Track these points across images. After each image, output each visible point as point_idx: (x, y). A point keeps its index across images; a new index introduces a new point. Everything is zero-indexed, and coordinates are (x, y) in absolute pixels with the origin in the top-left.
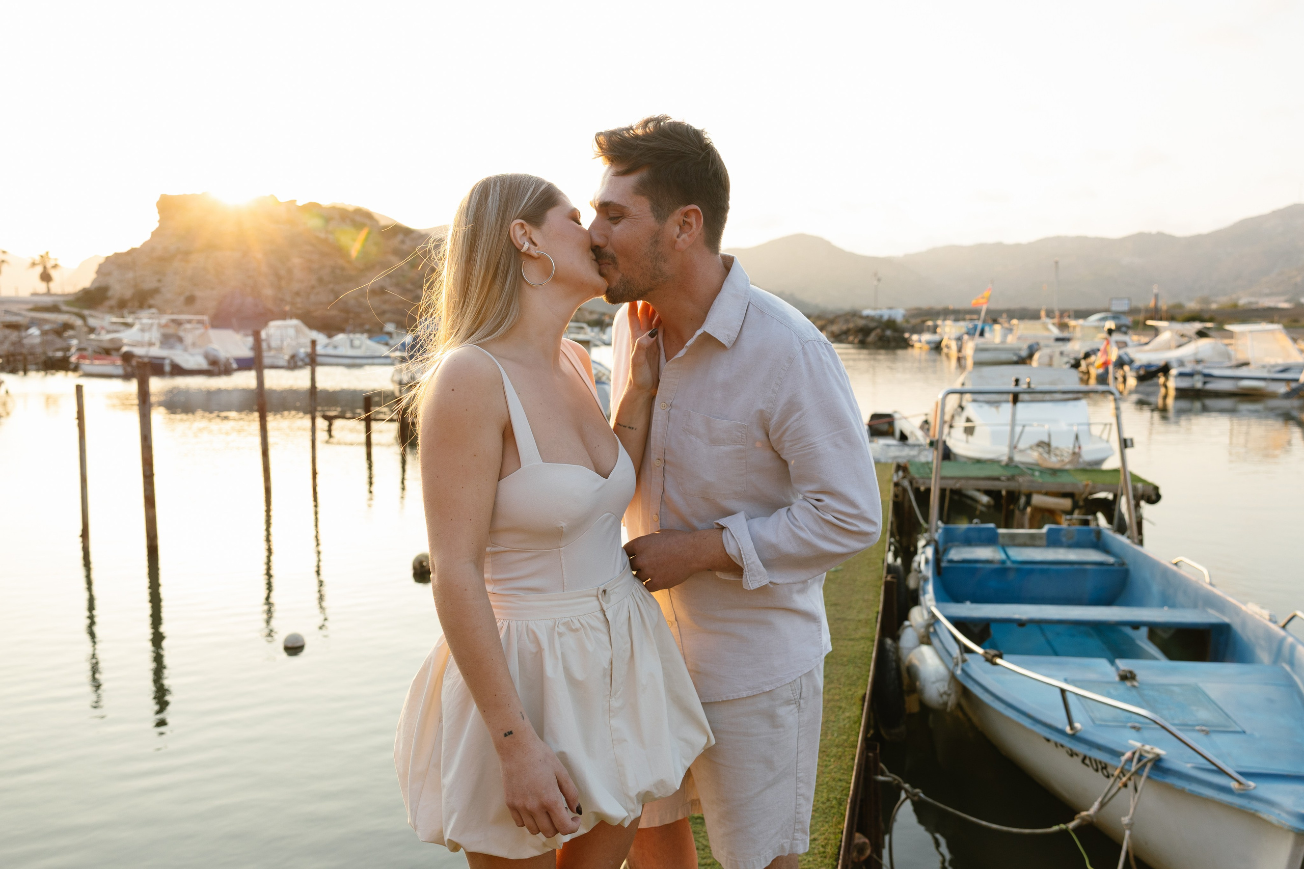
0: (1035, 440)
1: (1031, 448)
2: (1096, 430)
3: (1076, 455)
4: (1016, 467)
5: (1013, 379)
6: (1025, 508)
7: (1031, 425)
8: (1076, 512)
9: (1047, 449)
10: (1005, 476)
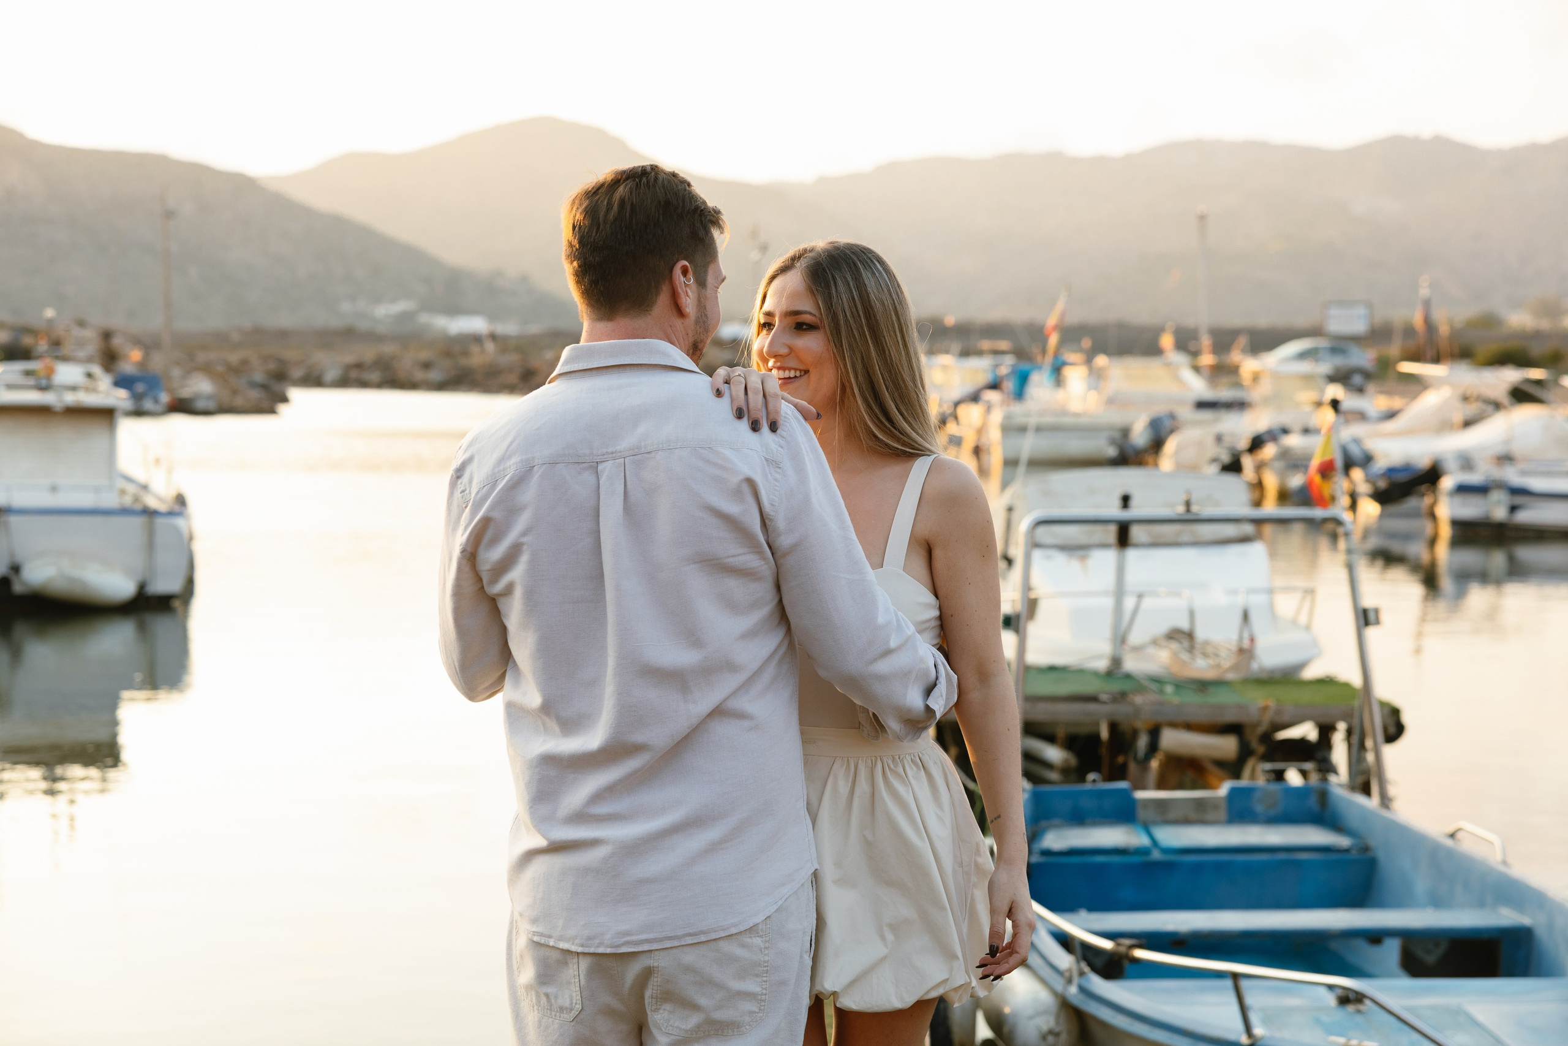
0: (1163, 628)
1: (1155, 642)
2: (1285, 604)
4: (1128, 676)
5: (1119, 494)
6: (1147, 759)
7: (1155, 595)
9: (1186, 644)
10: (1106, 693)
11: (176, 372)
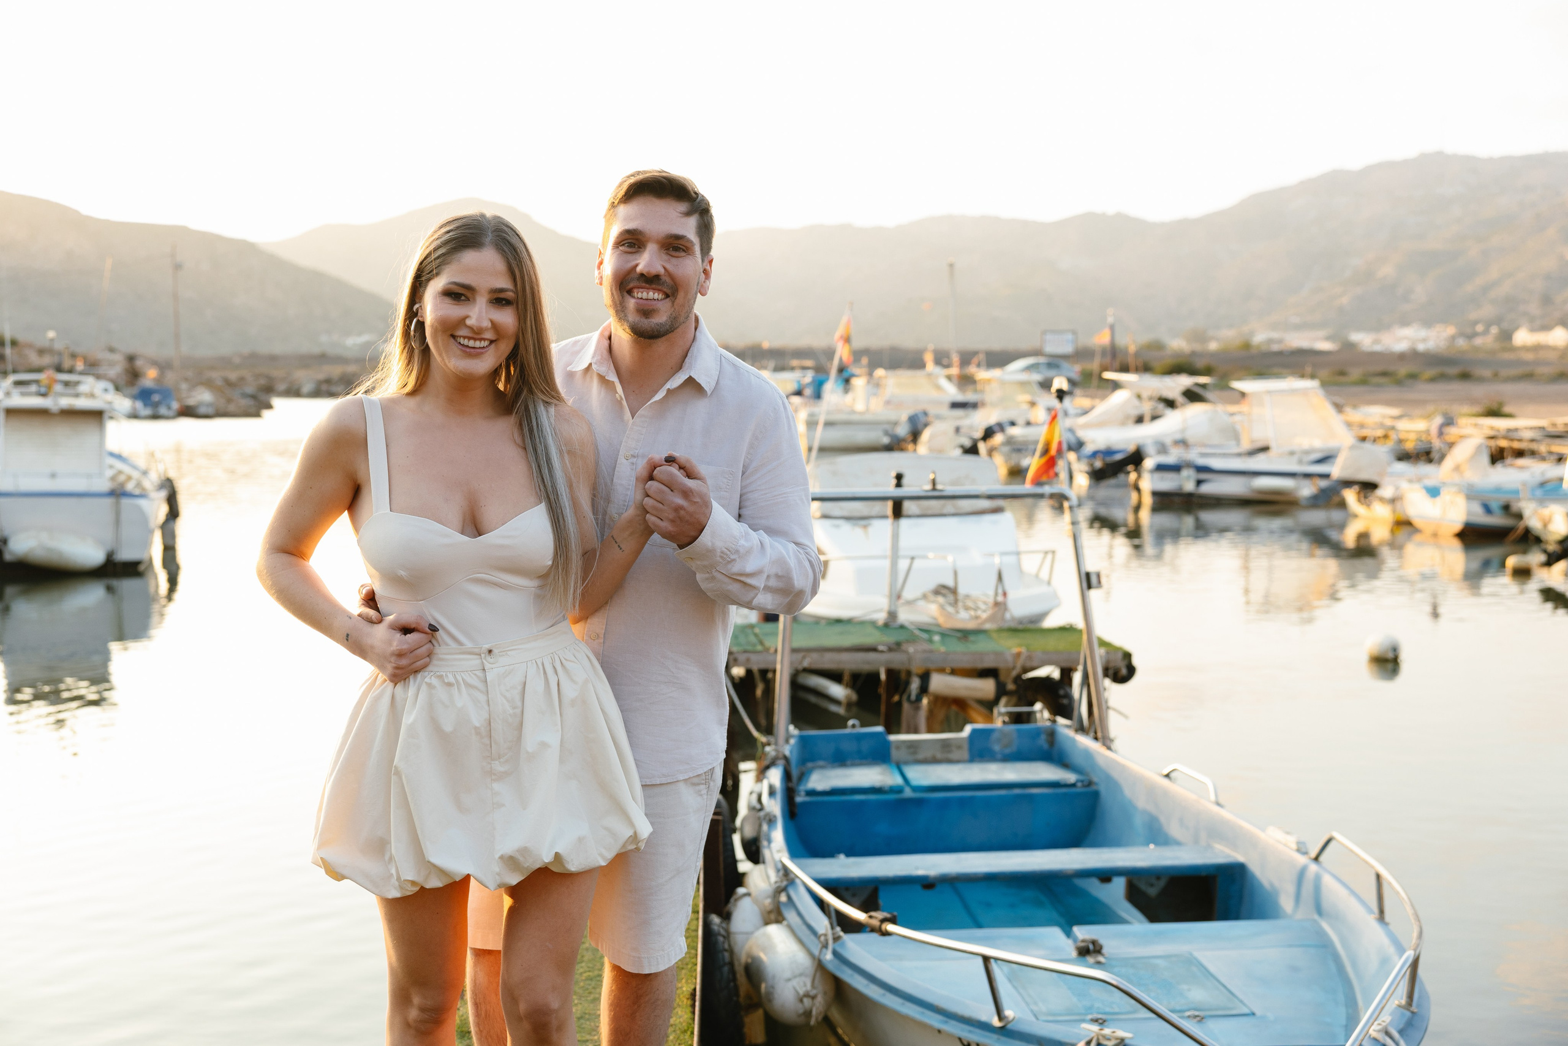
0: (932, 585)
1: (925, 597)
2: (1030, 564)
3: (1000, 606)
4: (902, 627)
5: (894, 474)
6: (919, 699)
7: (925, 557)
8: (1003, 700)
9: (951, 598)
10: (883, 645)
11: (184, 386)
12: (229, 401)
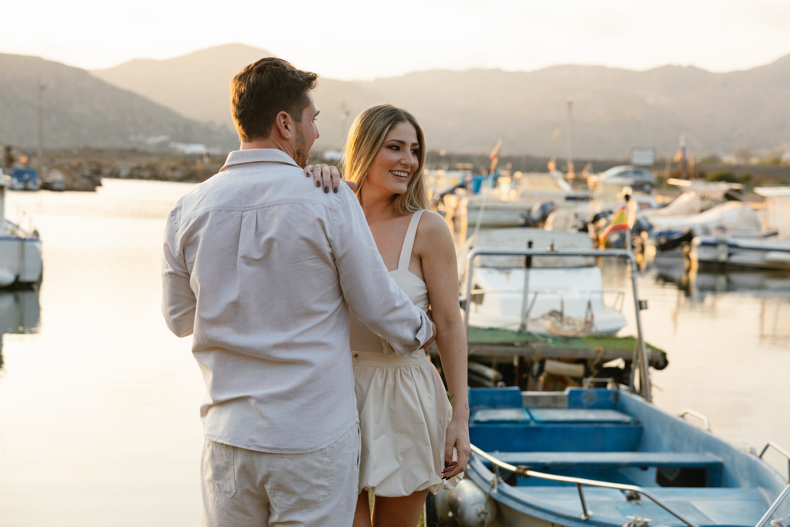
0: (547, 310)
1: (543, 317)
2: (609, 300)
3: (589, 323)
4: (529, 334)
5: (527, 241)
6: (538, 376)
7: (543, 293)
8: (589, 376)
9: (559, 318)
10: (518, 342)
11: (44, 169)
12: (74, 180)
